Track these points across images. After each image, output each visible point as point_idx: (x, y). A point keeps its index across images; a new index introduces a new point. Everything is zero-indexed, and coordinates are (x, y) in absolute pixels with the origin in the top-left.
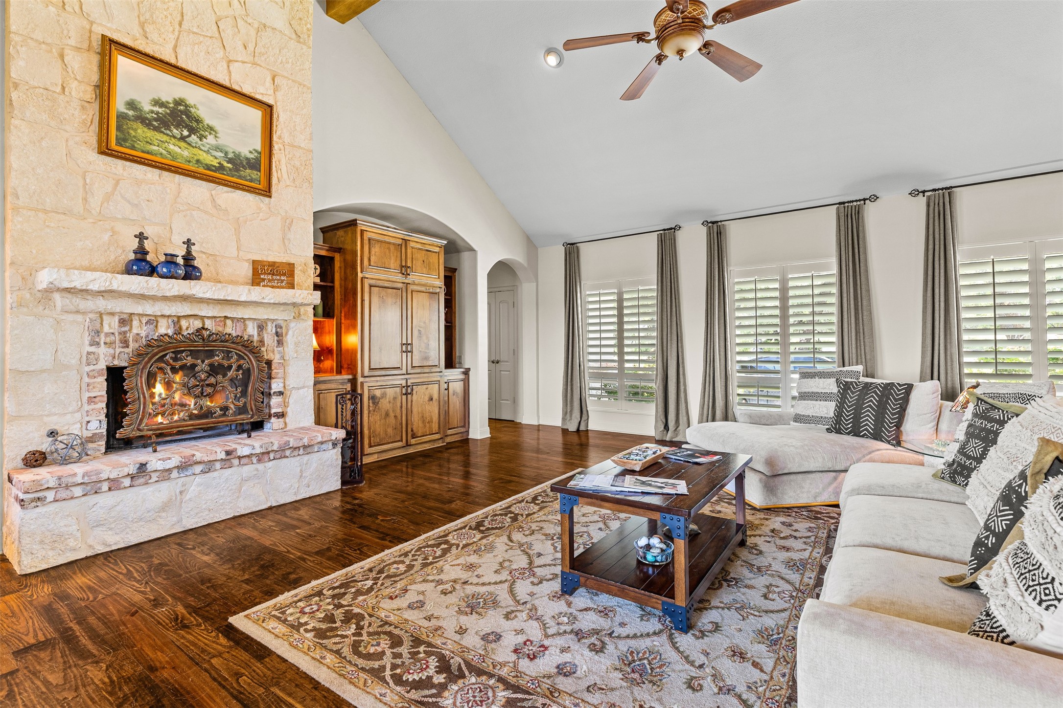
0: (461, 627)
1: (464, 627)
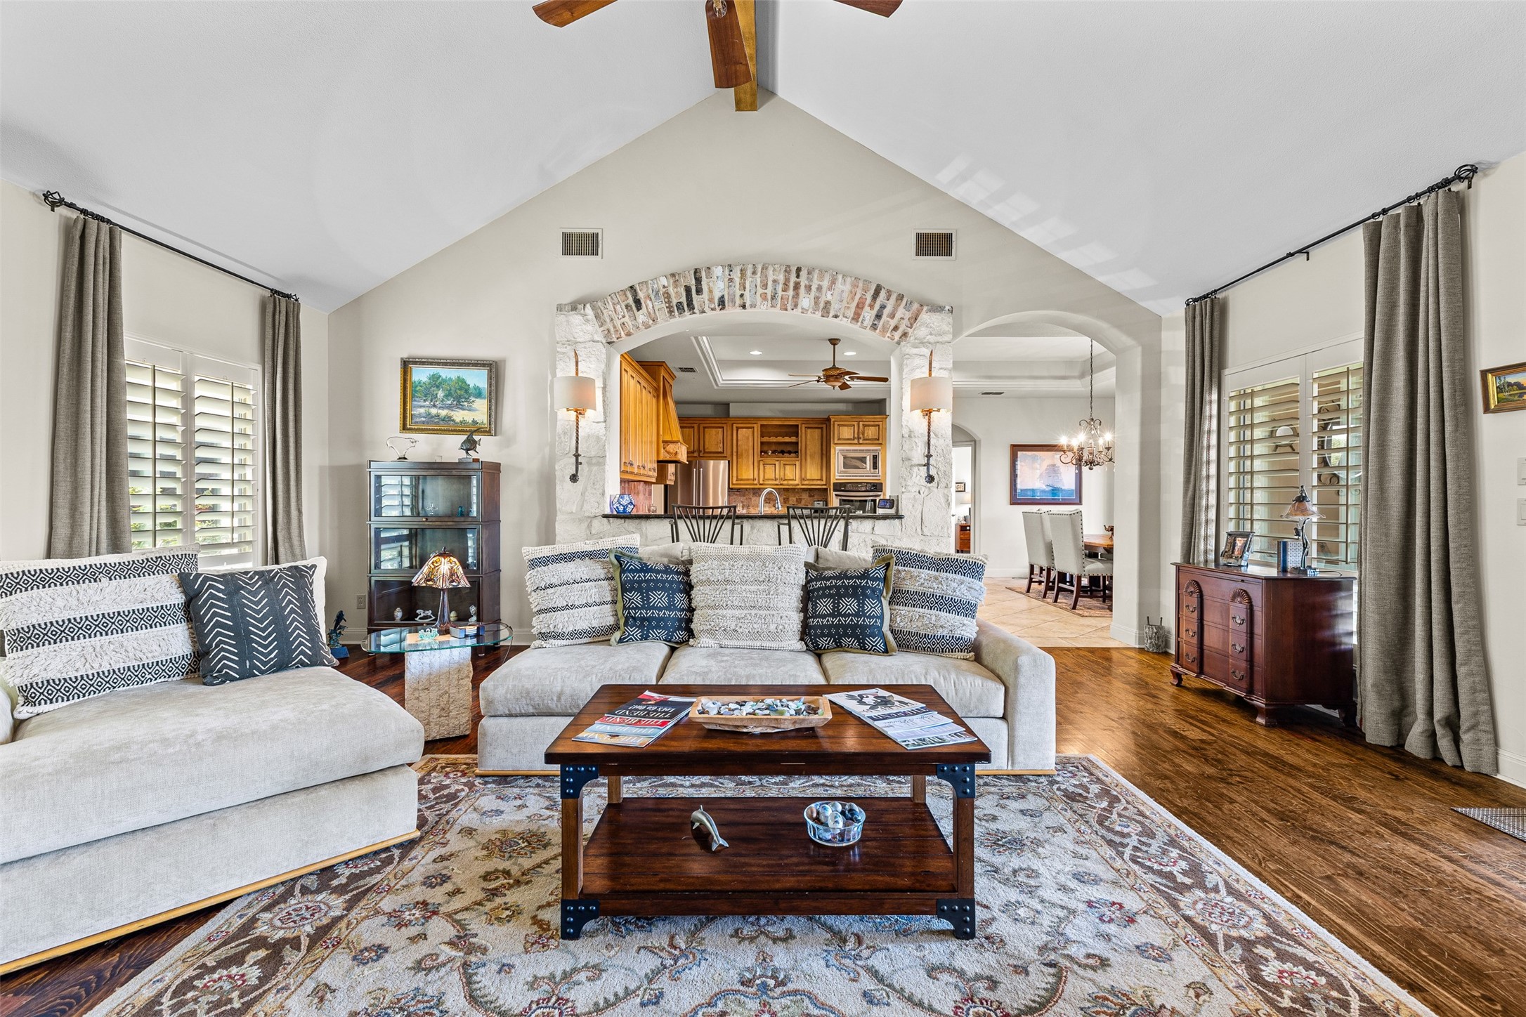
0: (1198, 996)
1: (1192, 993)
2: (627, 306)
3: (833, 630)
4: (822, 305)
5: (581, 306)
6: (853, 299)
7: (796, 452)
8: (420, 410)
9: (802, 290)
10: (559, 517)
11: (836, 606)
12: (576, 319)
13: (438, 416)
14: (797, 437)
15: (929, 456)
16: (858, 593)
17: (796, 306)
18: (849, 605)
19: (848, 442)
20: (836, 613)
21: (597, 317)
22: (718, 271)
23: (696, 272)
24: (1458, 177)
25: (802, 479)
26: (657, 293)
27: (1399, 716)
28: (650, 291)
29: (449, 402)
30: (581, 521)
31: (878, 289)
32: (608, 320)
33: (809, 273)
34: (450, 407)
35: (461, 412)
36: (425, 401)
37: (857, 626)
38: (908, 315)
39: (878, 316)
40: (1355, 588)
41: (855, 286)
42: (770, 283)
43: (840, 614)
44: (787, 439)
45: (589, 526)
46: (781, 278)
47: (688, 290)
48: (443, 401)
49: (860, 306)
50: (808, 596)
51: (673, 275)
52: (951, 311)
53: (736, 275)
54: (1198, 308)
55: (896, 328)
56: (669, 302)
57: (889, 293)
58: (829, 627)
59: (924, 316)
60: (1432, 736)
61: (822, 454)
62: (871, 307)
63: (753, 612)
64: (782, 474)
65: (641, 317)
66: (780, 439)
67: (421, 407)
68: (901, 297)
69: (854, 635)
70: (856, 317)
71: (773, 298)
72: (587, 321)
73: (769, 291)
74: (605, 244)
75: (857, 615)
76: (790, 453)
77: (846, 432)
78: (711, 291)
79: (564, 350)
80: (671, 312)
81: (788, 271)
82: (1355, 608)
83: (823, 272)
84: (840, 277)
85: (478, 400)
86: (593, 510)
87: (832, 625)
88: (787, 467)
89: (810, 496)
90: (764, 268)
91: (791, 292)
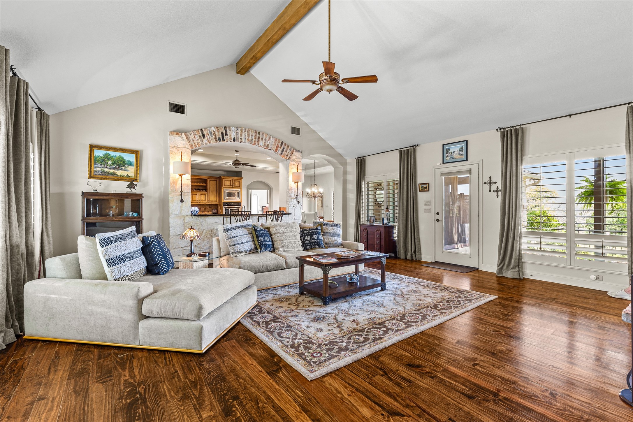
2: (199, 136)
3: (311, 244)
4: (266, 145)
5: (180, 134)
6: (275, 144)
7: (205, 190)
8: (99, 168)
9: (260, 140)
10: (171, 216)
11: (311, 237)
12: (178, 138)
13: (108, 172)
14: (206, 183)
15: (297, 195)
16: (316, 233)
17: (258, 144)
18: (314, 237)
19: (228, 187)
20: (311, 239)
21: (187, 139)
22: (233, 129)
23: (225, 128)
24: (415, 146)
25: (208, 201)
26: (211, 133)
27: (406, 252)
28: (208, 132)
29: (115, 166)
30: (181, 217)
31: (282, 143)
32: (192, 141)
33: (262, 134)
34: (115, 169)
35: (121, 171)
36: (101, 165)
37: (318, 242)
38: (290, 152)
39: (282, 151)
40: (397, 227)
41: (276, 141)
42: (250, 136)
43: (313, 239)
44: (201, 184)
45: (184, 220)
46: (254, 135)
47: (222, 133)
48: (111, 166)
49: (277, 147)
50: (302, 236)
51: (217, 127)
52: (301, 152)
53: (239, 131)
54: (359, 160)
55: (287, 155)
56: (216, 137)
57: (285, 144)
58: (310, 243)
59: (295, 153)
60: (412, 255)
61: (216, 191)
62: (281, 148)
63: (292, 240)
64: (200, 198)
65: (205, 141)
66: (199, 184)
67: (99, 167)
68: (288, 146)
69: (317, 245)
70: (276, 151)
71: (251, 141)
72: (183, 140)
73: (250, 138)
74: (187, 110)
75: (317, 239)
76: (203, 190)
77: (228, 183)
78: (230, 135)
79: (173, 150)
80: (216, 141)
81: (256, 132)
82: (397, 232)
83: (267, 134)
84: (272, 137)
85: (129, 167)
86: (186, 213)
87: (311, 243)
88: (202, 196)
89: (210, 207)
90: (249, 130)
91: (257, 140)
